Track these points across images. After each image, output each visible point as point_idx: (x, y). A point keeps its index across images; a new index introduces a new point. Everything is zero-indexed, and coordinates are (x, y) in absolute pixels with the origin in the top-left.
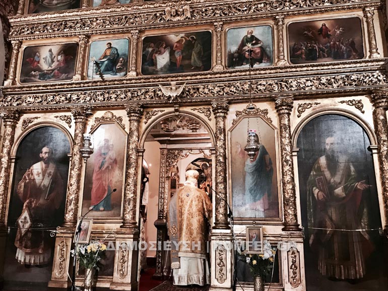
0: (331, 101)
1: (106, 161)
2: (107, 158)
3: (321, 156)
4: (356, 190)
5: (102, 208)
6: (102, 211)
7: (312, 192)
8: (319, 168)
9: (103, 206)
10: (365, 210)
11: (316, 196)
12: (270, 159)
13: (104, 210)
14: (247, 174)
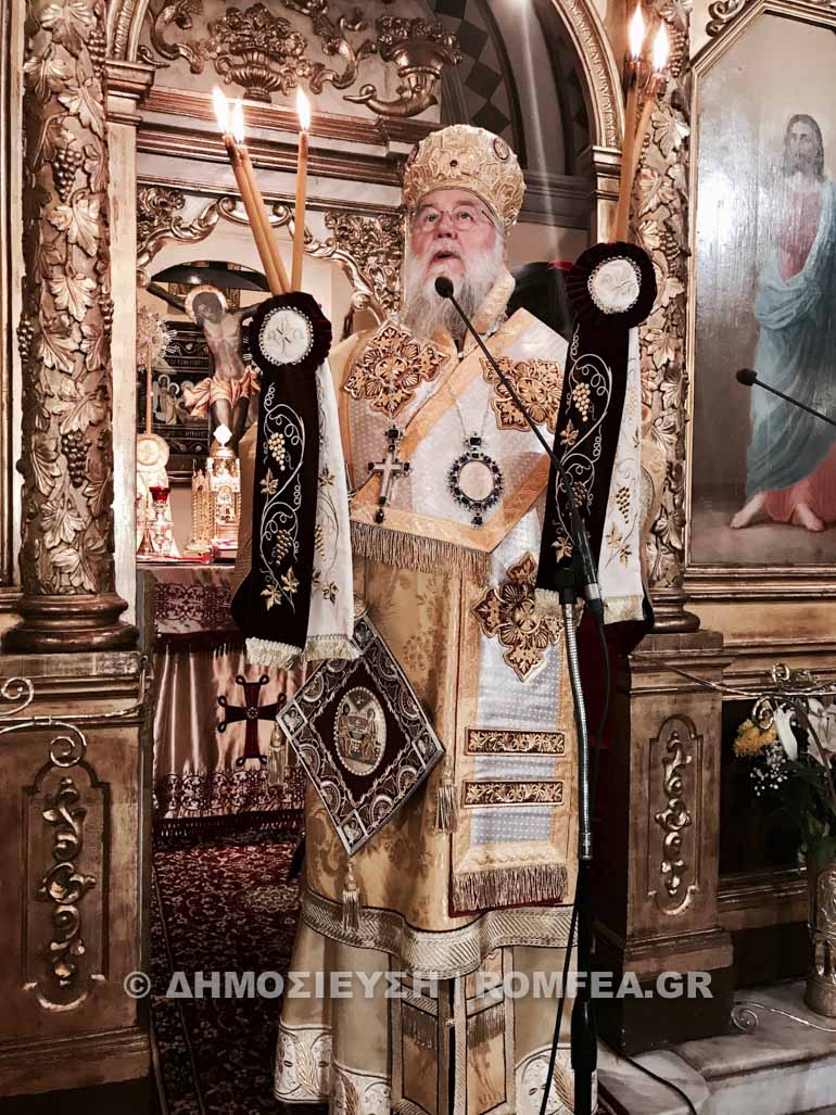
14: (764, 334)
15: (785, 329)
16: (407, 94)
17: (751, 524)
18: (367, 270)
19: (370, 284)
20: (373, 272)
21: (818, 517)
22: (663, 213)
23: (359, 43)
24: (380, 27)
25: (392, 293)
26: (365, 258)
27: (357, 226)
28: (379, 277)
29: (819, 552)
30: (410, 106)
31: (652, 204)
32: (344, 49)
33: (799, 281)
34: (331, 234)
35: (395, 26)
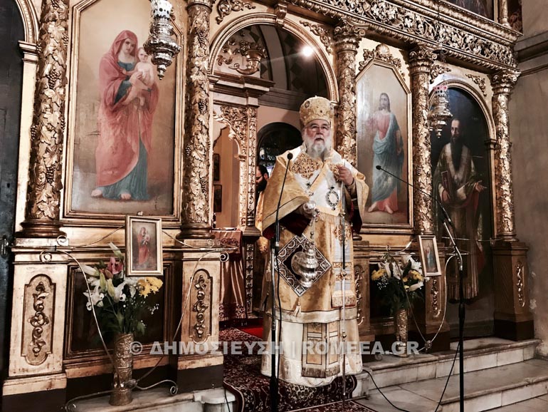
0: (460, 71)
1: (131, 85)
2: (134, 78)
3: (448, 143)
4: (475, 191)
5: (125, 195)
6: (125, 200)
7: (438, 190)
8: (445, 158)
9: (129, 188)
10: (481, 216)
11: (441, 195)
12: (401, 137)
13: (130, 200)
14: (375, 155)
15: (381, 154)
16: (250, 67)
17: (374, 211)
18: (235, 126)
19: (235, 131)
20: (237, 127)
21: (391, 209)
22: (350, 121)
23: (234, 49)
24: (240, 44)
25: (242, 134)
26: (234, 122)
27: (231, 111)
28: (238, 129)
29: (392, 220)
30: (251, 71)
31: (347, 118)
32: (230, 51)
33: (384, 140)
34: (222, 113)
35: (246, 45)
